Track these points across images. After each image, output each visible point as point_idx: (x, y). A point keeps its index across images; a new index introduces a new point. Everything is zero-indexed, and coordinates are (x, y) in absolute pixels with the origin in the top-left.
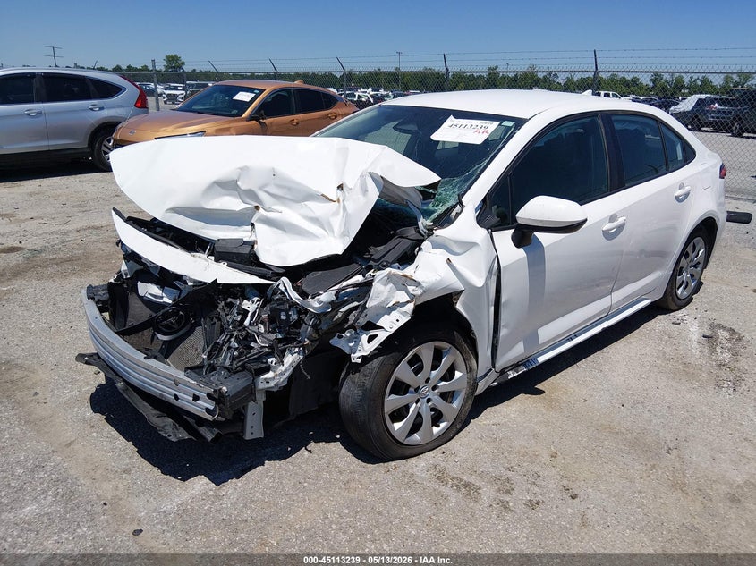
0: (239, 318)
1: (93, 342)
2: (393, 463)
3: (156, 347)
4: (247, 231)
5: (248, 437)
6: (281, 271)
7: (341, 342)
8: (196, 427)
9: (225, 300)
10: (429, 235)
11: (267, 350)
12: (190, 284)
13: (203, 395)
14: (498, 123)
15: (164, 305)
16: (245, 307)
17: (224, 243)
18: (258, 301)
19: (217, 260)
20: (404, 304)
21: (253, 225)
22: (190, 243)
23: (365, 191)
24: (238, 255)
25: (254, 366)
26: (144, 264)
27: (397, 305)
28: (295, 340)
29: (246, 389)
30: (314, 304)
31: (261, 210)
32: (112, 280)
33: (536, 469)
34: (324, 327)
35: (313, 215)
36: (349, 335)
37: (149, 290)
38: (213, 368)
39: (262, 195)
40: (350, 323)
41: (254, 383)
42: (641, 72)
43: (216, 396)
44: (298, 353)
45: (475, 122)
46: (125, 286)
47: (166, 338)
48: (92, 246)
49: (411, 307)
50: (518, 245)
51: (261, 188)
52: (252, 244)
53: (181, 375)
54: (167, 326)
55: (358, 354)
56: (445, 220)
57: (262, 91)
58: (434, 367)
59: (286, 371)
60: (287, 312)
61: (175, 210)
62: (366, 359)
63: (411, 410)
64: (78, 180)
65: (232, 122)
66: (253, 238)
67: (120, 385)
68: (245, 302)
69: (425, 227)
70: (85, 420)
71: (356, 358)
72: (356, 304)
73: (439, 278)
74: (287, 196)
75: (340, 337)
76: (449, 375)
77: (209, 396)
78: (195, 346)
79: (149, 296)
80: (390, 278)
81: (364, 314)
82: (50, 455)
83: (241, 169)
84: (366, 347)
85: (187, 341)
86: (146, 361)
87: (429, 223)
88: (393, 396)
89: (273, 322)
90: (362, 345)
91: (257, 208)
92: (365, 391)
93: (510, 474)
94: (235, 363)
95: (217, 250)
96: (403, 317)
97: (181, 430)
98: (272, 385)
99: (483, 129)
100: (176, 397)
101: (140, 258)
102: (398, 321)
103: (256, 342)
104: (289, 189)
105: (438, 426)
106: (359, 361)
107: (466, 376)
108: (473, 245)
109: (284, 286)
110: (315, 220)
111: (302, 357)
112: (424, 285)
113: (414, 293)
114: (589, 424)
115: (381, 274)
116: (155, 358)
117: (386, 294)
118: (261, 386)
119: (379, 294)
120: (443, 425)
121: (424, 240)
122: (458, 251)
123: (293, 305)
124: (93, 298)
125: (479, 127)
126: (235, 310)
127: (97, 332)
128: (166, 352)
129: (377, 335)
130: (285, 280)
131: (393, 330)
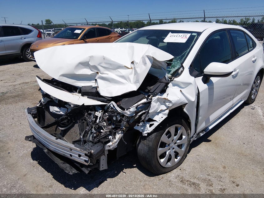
0: (94, 119)
1: (32, 132)
2: (161, 176)
3: (58, 132)
4: (94, 83)
5: (101, 169)
6: (110, 99)
7: (138, 128)
8: (80, 167)
9: (87, 112)
10: (171, 81)
11: (108, 133)
12: (72, 106)
13: (83, 154)
14: (190, 34)
15: (61, 115)
16: (97, 115)
17: (85, 88)
18: (101, 112)
19: (82, 95)
20: (164, 110)
21: (96, 80)
22: (71, 89)
23: (145, 64)
24: (91, 93)
25: (104, 141)
26: (51, 98)
27: (162, 111)
28: (119, 128)
29: (101, 151)
30: (128, 113)
31: (99, 74)
32: (38, 106)
33: (219, 174)
34: (131, 122)
35: (121, 75)
36: (141, 124)
37: (54, 109)
38: (85, 142)
39: (100, 67)
40: (142, 119)
41: (104, 147)
42: (219, 17)
43: (89, 155)
44: (121, 133)
45: (181, 34)
46: (44, 108)
47: (63, 129)
48: (25, 90)
49: (167, 111)
50: (205, 83)
51: (99, 65)
52: (96, 88)
53: (73, 146)
54: (63, 124)
55: (145, 132)
56: (176, 74)
57: (84, 29)
58: (175, 135)
59: (117, 141)
60: (116, 116)
61: (63, 75)
62: (149, 134)
63: (167, 153)
64: (17, 65)
65: (75, 41)
66: (96, 85)
67: (46, 151)
68: (96, 112)
69: (168, 77)
70: (30, 164)
71: (145, 133)
72: (144, 111)
73: (178, 99)
74: (110, 67)
75: (138, 125)
76: (180, 138)
77: (86, 155)
78: (75, 131)
79: (54, 112)
80: (158, 100)
81: (148, 116)
82: (17, 181)
83: (90, 57)
84: (149, 129)
85: (72, 129)
86: (56, 140)
87: (170, 76)
88: (160, 149)
89: (110, 121)
90: (147, 128)
91: (97, 73)
92: (149, 148)
93: (210, 177)
94: (96, 139)
95: (82, 91)
96: (164, 116)
97: (74, 169)
98: (112, 148)
99: (184, 37)
100: (71, 155)
101: (50, 96)
102: (162, 117)
103: (103, 130)
104: (111, 64)
105: (177, 158)
106: (146, 135)
107: (187, 138)
108: (190, 84)
109: (113, 105)
110: (123, 77)
111: (122, 135)
112: (173, 102)
113: (169, 106)
114: (234, 153)
115: (154, 98)
116: (60, 139)
117: (157, 107)
118: (107, 148)
119: (154, 107)
120: (178, 158)
121: (169, 83)
122: (184, 87)
123: (119, 113)
124: (30, 113)
125: (183, 36)
126: (92, 116)
127: (34, 128)
128: (63, 134)
129: (154, 124)
130: (113, 102)
131: (160, 122)
